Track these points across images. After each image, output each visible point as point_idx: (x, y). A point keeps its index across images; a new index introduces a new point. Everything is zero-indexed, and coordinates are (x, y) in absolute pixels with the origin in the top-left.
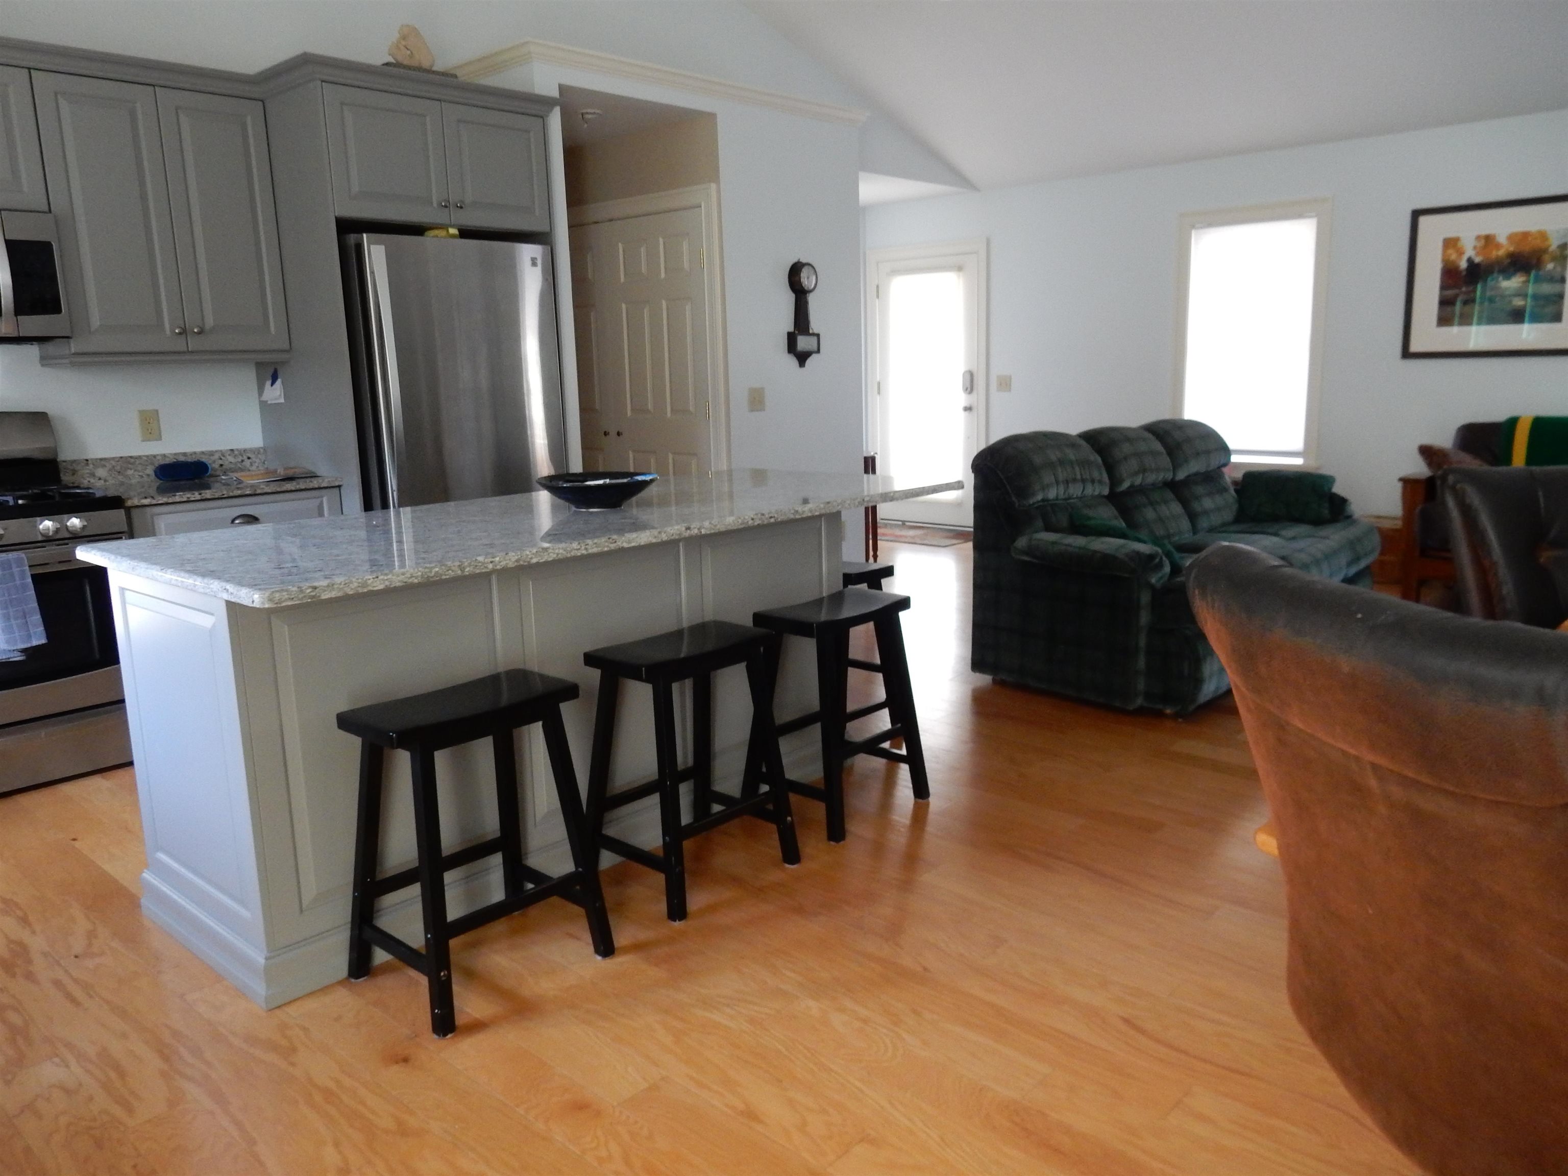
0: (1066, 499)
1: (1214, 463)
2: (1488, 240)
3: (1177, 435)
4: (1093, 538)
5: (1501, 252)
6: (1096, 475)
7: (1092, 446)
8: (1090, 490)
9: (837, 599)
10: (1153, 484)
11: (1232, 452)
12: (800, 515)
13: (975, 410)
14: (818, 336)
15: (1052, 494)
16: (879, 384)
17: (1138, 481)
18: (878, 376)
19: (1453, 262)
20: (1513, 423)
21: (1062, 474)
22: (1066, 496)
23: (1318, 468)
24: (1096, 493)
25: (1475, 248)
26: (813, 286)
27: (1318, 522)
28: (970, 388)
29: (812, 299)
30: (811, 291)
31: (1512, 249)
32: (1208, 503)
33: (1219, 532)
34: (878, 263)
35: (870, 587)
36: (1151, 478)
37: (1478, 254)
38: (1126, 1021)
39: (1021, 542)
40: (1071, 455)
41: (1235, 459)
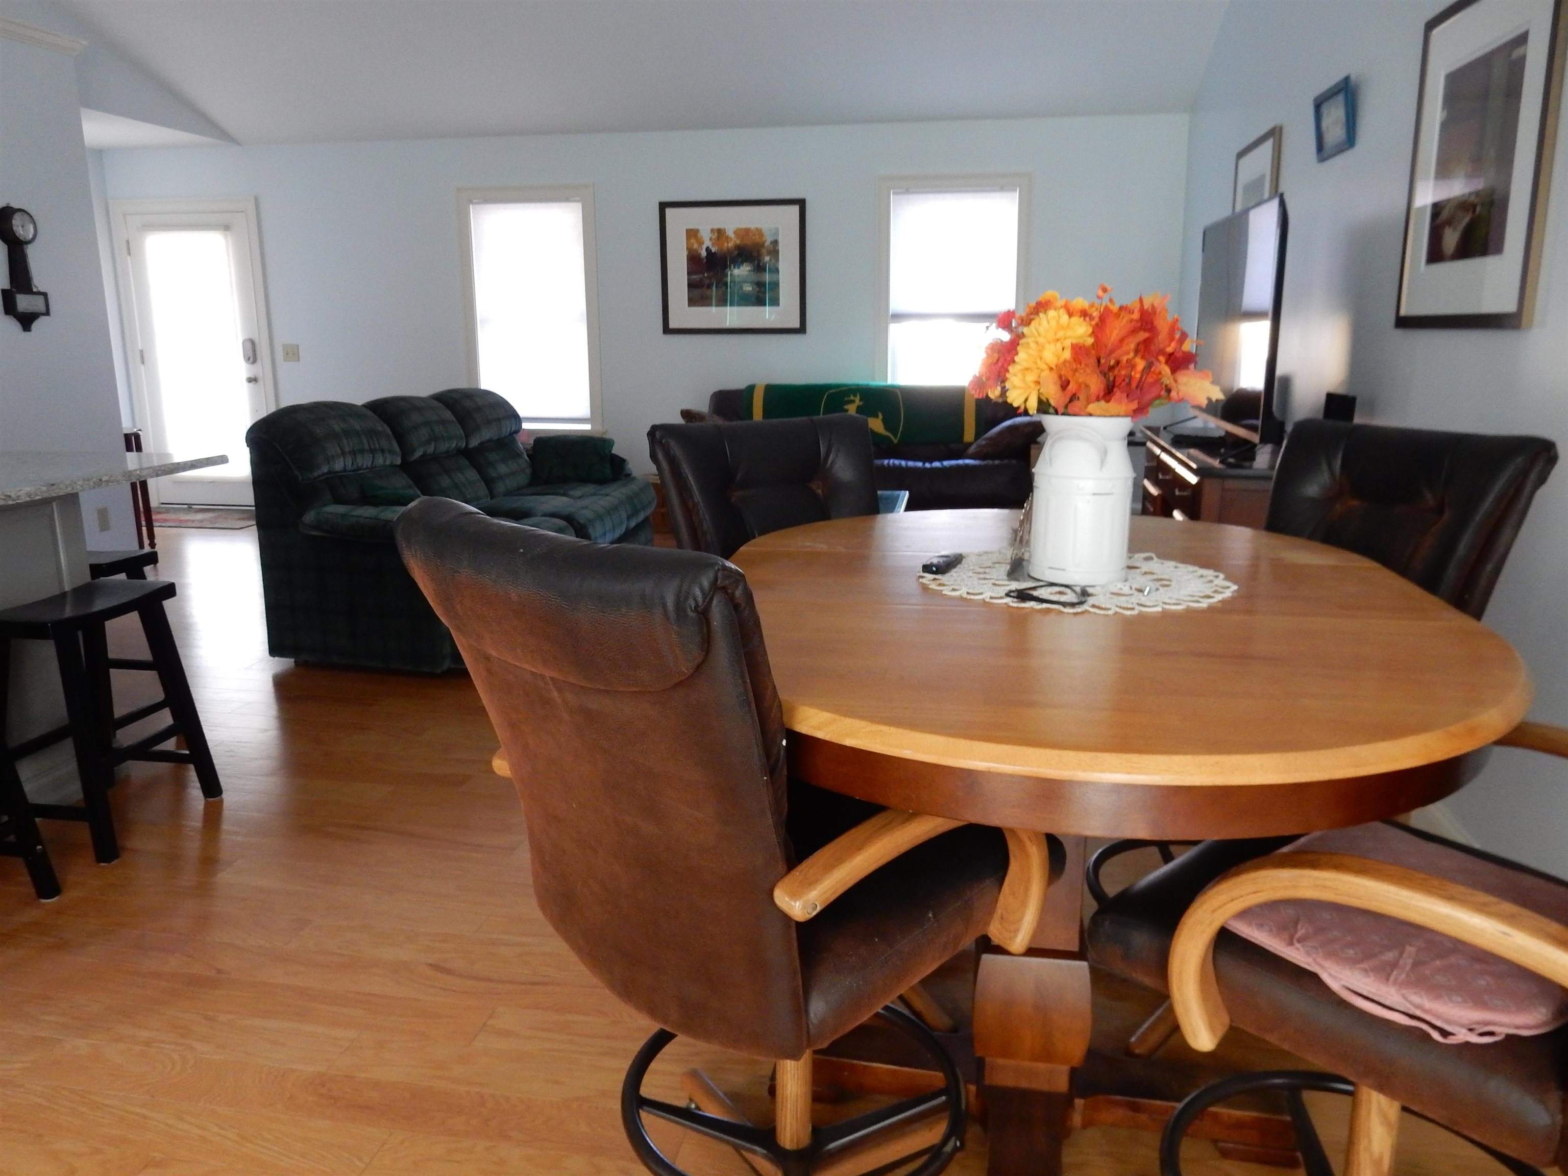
0: (354, 471)
1: (506, 428)
2: (720, 233)
3: (467, 403)
4: (385, 507)
5: (731, 245)
6: (384, 444)
7: (380, 416)
8: (380, 461)
9: (84, 593)
10: (447, 452)
11: (523, 421)
12: (13, 500)
13: (261, 382)
14: (45, 295)
15: (338, 465)
16: (142, 352)
17: (431, 449)
18: (140, 344)
19: (696, 251)
20: (751, 389)
21: (347, 446)
22: (355, 467)
23: (604, 433)
24: (388, 462)
25: (711, 239)
26: (31, 236)
27: (602, 481)
28: (252, 356)
29: (31, 252)
30: (29, 242)
31: (738, 242)
32: (502, 469)
33: (517, 495)
34: (125, 215)
35: (129, 577)
36: (444, 446)
37: (713, 244)
38: (435, 967)
39: (310, 517)
40: (357, 425)
41: (525, 426)
